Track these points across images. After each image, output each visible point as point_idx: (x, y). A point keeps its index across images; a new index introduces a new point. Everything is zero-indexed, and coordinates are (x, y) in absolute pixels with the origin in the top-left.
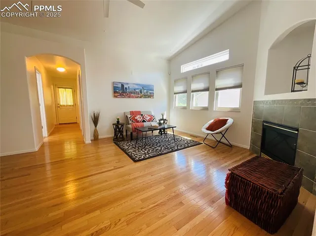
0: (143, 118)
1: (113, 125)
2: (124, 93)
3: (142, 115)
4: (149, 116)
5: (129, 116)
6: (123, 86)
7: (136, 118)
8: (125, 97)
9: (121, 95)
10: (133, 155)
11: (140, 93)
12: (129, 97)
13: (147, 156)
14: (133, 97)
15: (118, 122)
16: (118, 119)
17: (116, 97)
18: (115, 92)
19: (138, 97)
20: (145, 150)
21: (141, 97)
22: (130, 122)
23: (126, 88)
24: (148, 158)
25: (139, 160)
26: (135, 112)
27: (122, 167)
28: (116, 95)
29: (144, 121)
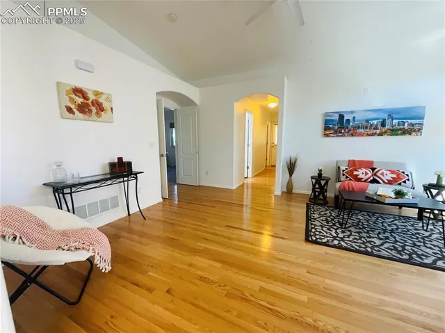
0: (375, 175)
1: (312, 178)
2: (343, 128)
3: (373, 169)
4: (392, 172)
5: (343, 168)
6: (341, 117)
7: (355, 173)
8: (345, 136)
9: (336, 132)
10: (313, 230)
11: (379, 127)
12: (352, 135)
13: (336, 242)
14: (361, 135)
15: (320, 175)
16: (320, 171)
17: (327, 135)
18: (326, 128)
19: (373, 135)
20: (343, 232)
21: (381, 135)
22: (343, 178)
23: (348, 121)
24: (334, 246)
25: (316, 242)
26: (358, 161)
27: (283, 238)
28: (327, 132)
29: (374, 181)
